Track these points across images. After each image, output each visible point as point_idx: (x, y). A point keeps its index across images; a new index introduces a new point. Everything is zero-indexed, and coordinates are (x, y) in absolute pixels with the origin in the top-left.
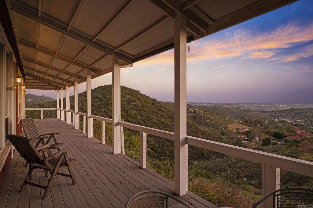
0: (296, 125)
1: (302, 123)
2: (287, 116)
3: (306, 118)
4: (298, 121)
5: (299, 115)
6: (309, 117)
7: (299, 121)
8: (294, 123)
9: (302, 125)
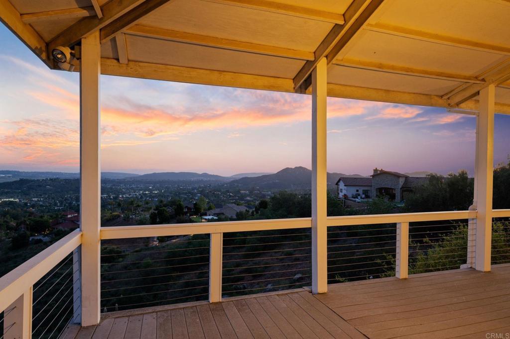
0: (33, 206)
1: (41, 203)
2: (15, 192)
3: (46, 194)
4: (34, 199)
5: (34, 190)
6: (50, 192)
7: (36, 199)
8: (28, 204)
9: (41, 206)
